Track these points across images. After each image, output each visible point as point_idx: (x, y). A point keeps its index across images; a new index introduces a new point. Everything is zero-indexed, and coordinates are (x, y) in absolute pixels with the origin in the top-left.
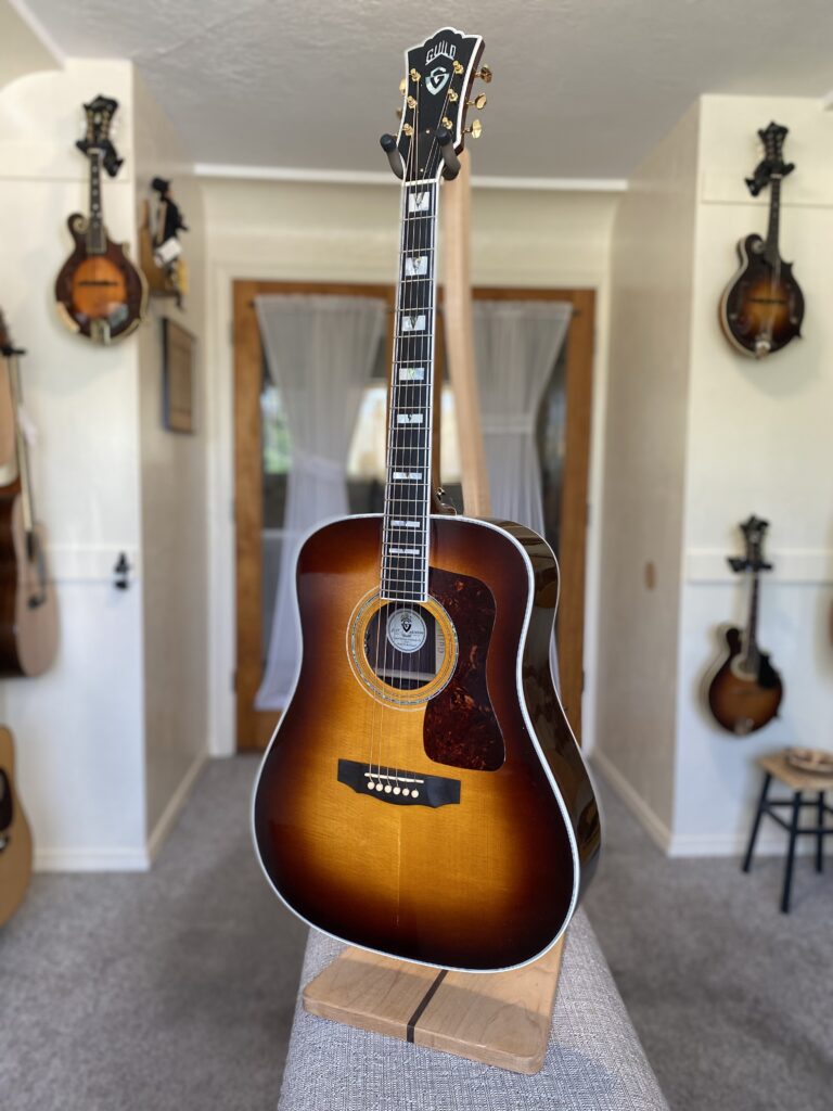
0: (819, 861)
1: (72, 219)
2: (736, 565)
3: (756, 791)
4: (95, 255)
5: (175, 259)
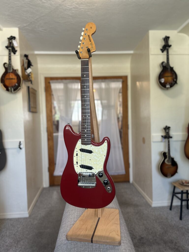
0: (188, 206)
1: (5, 64)
2: (164, 137)
3: (172, 190)
4: (10, 72)
5: (30, 73)
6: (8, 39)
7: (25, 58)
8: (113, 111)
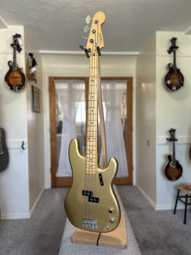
1: (9, 62)
2: (169, 140)
4: (14, 71)
5: (35, 72)
6: (14, 36)
7: (30, 57)
8: (117, 113)
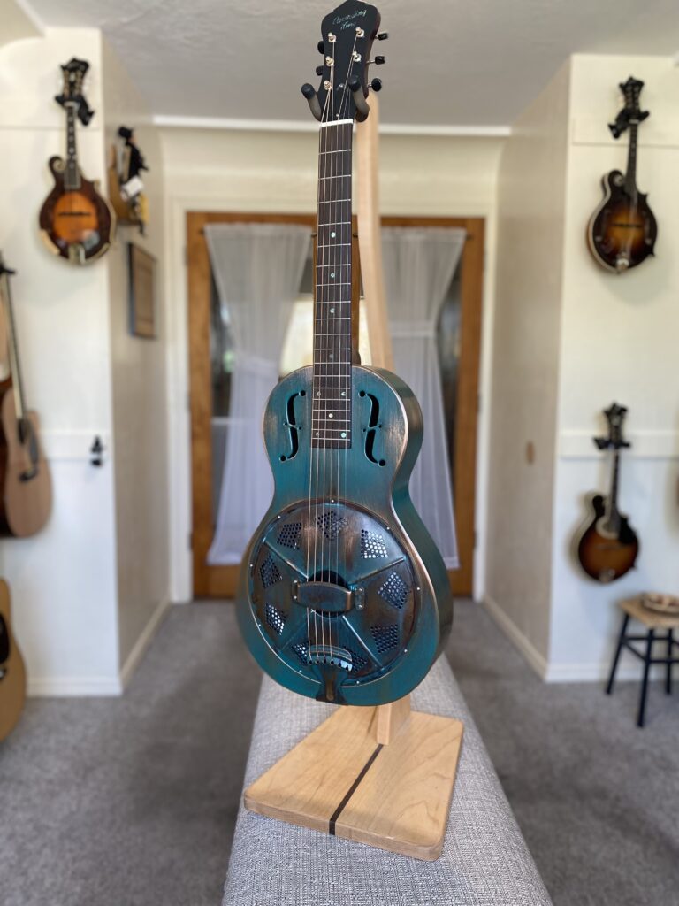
0: (668, 685)
1: (53, 160)
2: (601, 444)
3: (616, 629)
4: (72, 191)
5: (138, 194)
6: (64, 68)
7: (121, 142)
